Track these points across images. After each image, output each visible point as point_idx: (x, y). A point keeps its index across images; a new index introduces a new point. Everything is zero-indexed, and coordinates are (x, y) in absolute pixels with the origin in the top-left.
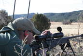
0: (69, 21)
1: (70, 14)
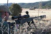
0: (33, 8)
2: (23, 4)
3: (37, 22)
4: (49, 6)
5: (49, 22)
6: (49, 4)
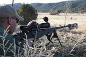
5: (83, 35)
6: (83, 4)
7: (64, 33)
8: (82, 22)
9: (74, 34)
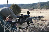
0: (32, 8)
1: (33, 5)
2: (22, 5)
3: (35, 22)
4: (47, 7)
5: (47, 22)
7: (36, 20)
8: (47, 14)
9: (42, 21)
